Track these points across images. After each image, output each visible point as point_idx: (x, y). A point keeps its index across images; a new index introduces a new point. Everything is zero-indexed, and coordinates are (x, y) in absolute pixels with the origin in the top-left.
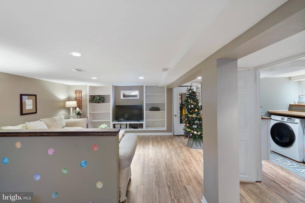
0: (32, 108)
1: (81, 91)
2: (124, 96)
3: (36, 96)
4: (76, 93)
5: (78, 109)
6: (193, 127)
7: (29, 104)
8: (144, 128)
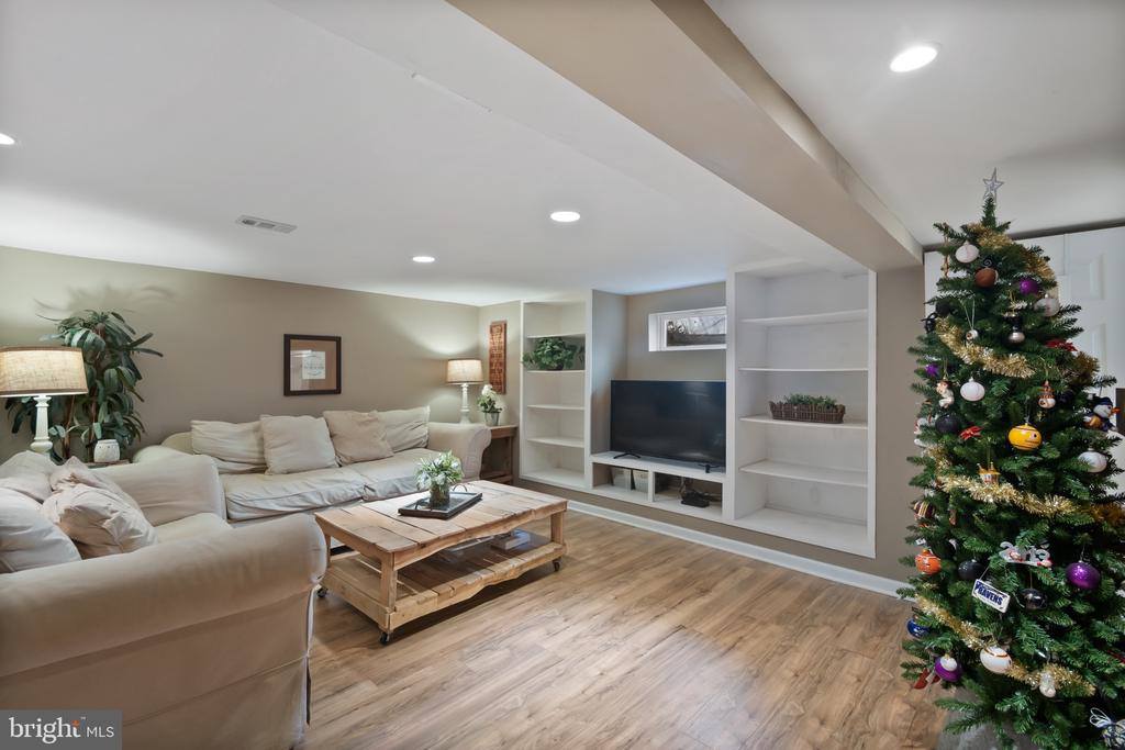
0: (322, 376)
1: (505, 325)
2: (675, 337)
3: (338, 340)
4: (491, 331)
5: (486, 390)
6: (976, 594)
7: (311, 365)
8: (727, 513)
